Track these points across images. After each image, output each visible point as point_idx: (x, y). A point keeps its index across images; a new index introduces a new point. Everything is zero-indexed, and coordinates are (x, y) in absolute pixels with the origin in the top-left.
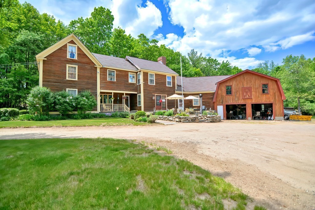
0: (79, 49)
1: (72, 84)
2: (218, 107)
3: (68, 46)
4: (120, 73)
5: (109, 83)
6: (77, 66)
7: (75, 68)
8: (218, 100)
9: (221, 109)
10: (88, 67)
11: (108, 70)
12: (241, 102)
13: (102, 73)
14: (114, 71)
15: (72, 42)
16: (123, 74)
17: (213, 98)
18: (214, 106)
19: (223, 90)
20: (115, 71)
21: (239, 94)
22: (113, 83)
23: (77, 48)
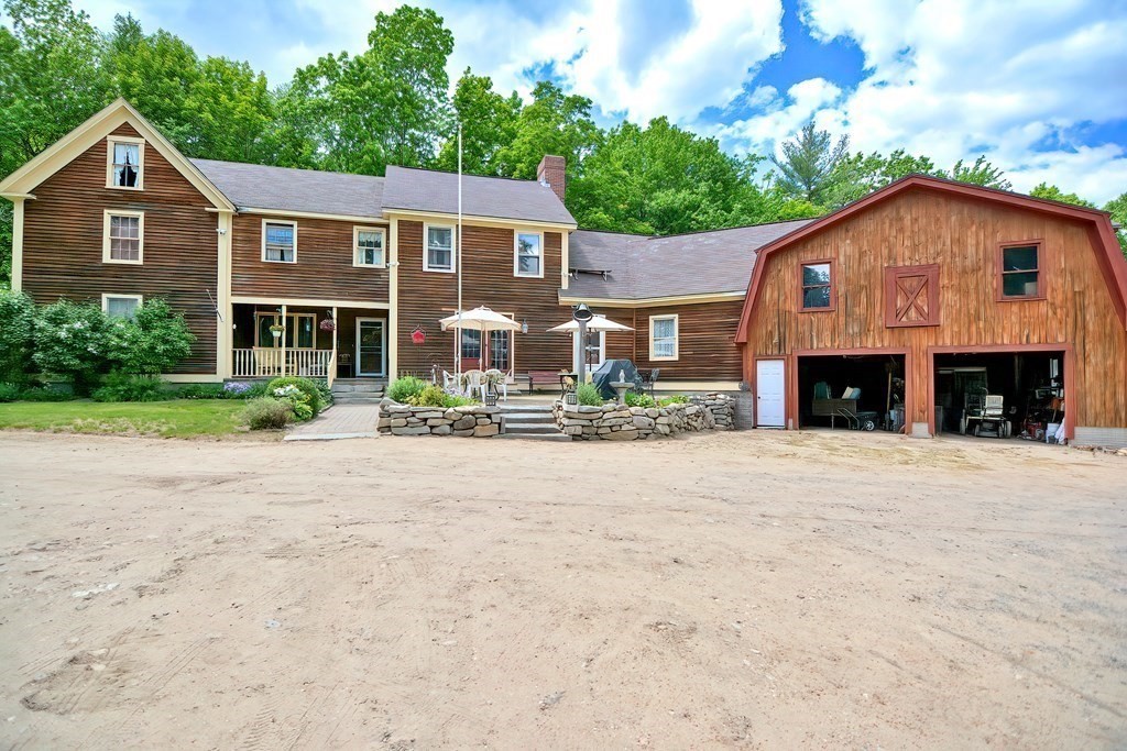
0: (150, 151)
1: (123, 279)
2: (763, 367)
3: (110, 146)
4: (316, 232)
5: (271, 270)
6: (141, 215)
7: (135, 220)
8: (761, 332)
9: (773, 380)
10: (182, 213)
11: (264, 221)
12: (876, 344)
13: (240, 236)
14: (292, 226)
15: (126, 130)
16: (331, 232)
17: (735, 324)
18: (741, 364)
19: (788, 286)
20: (295, 223)
21: (870, 305)
22: (288, 269)
23: (142, 148)
